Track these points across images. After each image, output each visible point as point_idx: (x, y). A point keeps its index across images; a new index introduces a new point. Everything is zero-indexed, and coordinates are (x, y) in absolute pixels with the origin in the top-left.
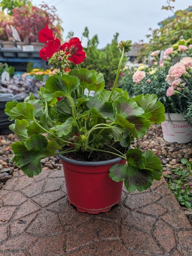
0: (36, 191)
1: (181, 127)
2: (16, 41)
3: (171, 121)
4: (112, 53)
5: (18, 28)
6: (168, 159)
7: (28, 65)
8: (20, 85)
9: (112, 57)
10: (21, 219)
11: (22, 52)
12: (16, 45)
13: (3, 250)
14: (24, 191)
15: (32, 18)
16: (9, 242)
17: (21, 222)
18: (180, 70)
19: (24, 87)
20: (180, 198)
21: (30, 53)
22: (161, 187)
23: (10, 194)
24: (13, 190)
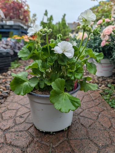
0: (26, 102)
1: (106, 67)
2: (3, 18)
3: (101, 64)
4: (62, 26)
5: (3, 10)
6: (100, 85)
7: (10, 33)
8: (7, 45)
9: (62, 29)
10: (21, 116)
11: (6, 25)
12: (2, 21)
13: (14, 131)
14: (19, 102)
15: (12, 4)
16: (16, 127)
17: (21, 117)
18: (110, 31)
19: (9, 46)
20: (110, 103)
21: (11, 26)
22: (98, 98)
23: (11, 104)
24: (12, 101)
